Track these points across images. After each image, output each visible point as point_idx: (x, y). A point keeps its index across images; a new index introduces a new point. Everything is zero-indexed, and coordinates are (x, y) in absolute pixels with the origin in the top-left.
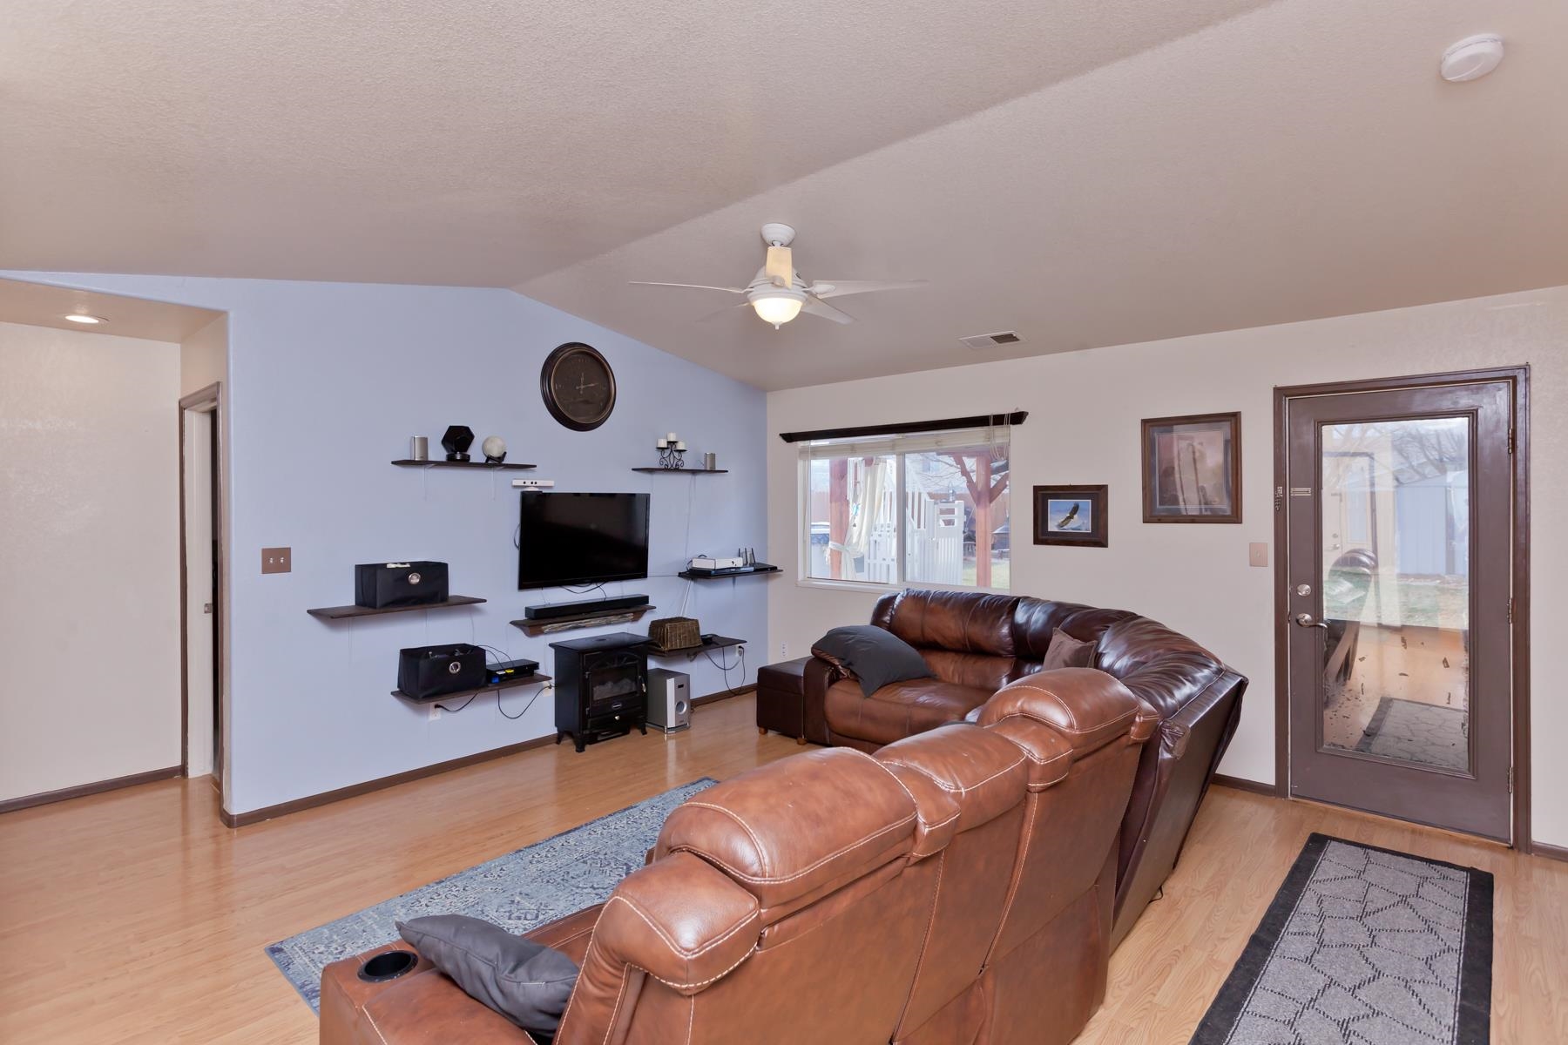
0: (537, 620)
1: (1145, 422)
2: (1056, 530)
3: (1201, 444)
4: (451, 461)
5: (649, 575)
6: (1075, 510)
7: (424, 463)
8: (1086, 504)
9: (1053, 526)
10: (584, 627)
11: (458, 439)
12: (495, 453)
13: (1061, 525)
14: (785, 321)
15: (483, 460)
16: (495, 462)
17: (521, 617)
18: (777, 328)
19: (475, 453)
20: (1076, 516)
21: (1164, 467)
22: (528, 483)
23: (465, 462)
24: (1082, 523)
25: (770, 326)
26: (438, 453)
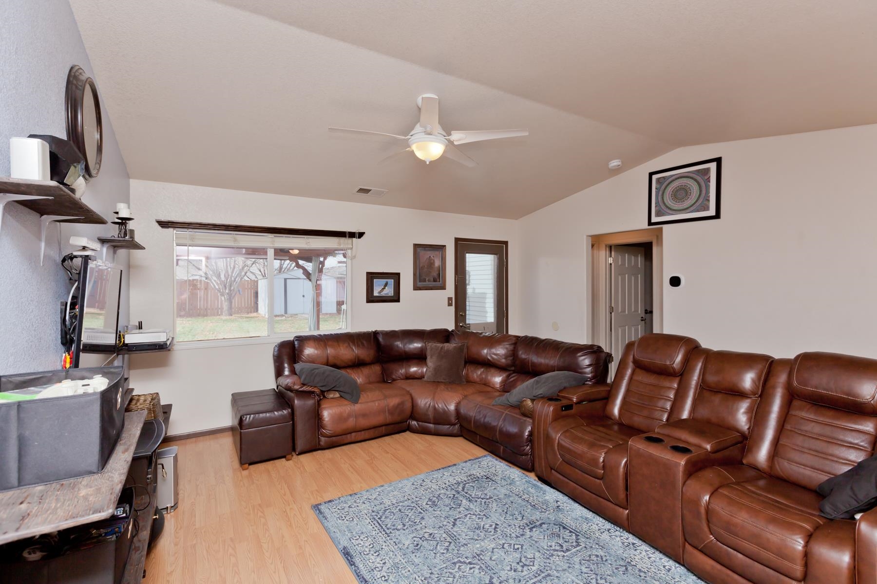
1: (416, 246)
2: (378, 295)
3: (433, 257)
6: (386, 285)
8: (391, 282)
9: (376, 294)
13: (379, 293)
14: (432, 159)
18: (428, 163)
20: (386, 288)
21: (421, 265)
24: (389, 291)
25: (424, 162)
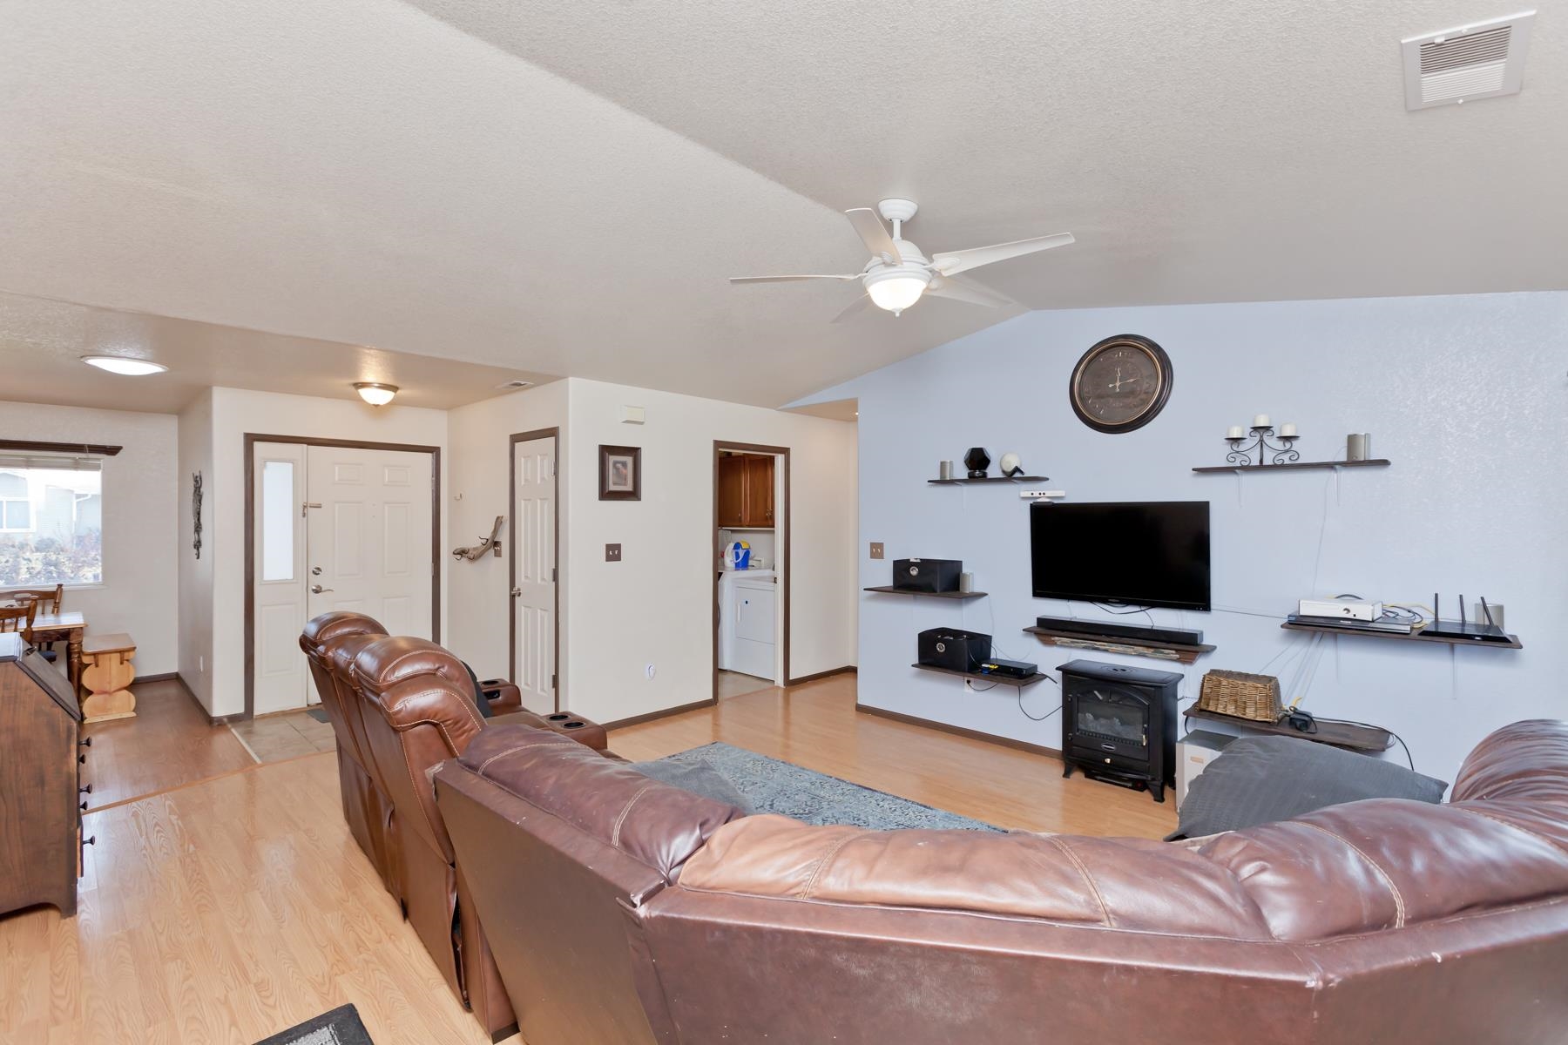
0: (1048, 629)
4: (972, 479)
5: (1212, 607)
7: (952, 482)
10: (1106, 651)
11: (978, 461)
12: (1009, 469)
14: (904, 307)
15: (1000, 475)
16: (1012, 476)
17: (1033, 623)
18: (897, 315)
19: (993, 471)
22: (1036, 494)
23: (983, 479)
25: (891, 313)
26: (962, 472)
